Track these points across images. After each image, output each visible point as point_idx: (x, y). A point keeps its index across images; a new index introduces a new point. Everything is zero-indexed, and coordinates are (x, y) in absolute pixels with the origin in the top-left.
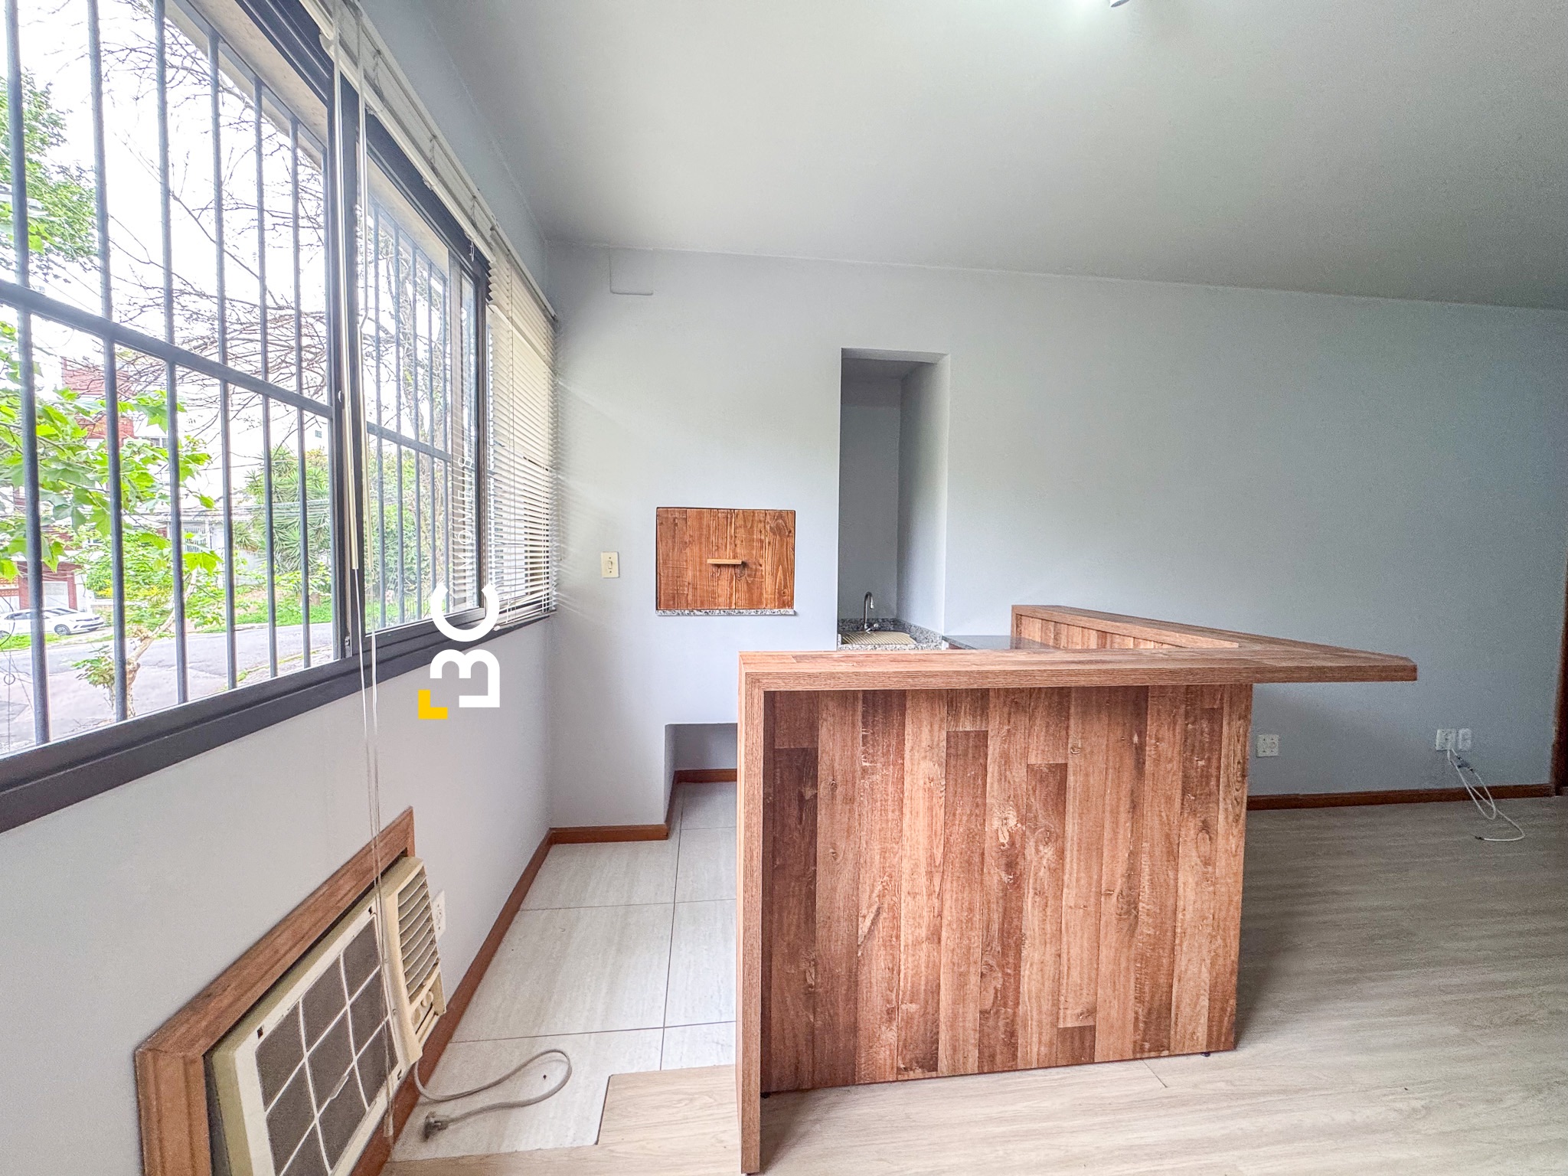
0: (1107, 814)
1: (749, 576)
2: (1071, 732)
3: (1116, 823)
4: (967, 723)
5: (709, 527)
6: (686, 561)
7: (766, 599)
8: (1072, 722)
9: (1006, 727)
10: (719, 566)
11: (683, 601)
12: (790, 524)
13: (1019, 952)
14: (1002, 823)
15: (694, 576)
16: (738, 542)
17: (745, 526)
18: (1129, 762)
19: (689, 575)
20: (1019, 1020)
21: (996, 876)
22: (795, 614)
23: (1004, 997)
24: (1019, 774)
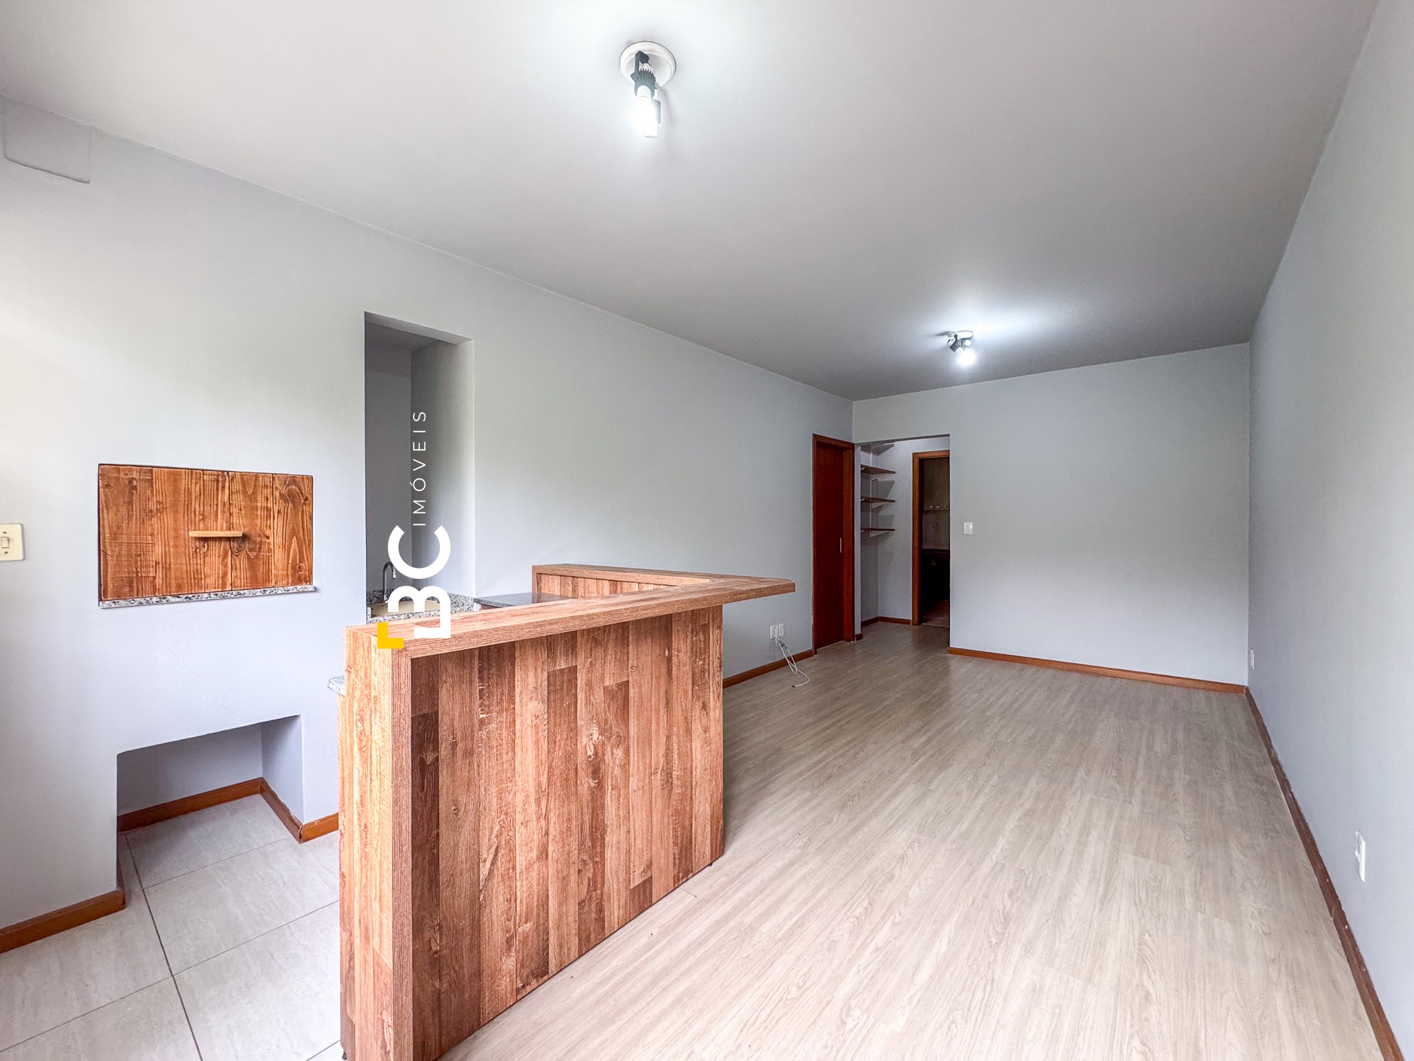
0: (654, 712)
1: (250, 550)
2: (630, 656)
3: (658, 718)
4: (562, 662)
5: (190, 493)
6: (152, 534)
7: (276, 576)
8: (631, 647)
9: (589, 660)
10: (205, 539)
11: (148, 587)
12: (306, 491)
13: (603, 839)
14: (589, 738)
15: (166, 554)
16: (235, 511)
17: (245, 492)
18: (664, 671)
19: (158, 551)
20: (605, 898)
21: (586, 783)
22: (316, 590)
23: (595, 882)
24: (599, 695)
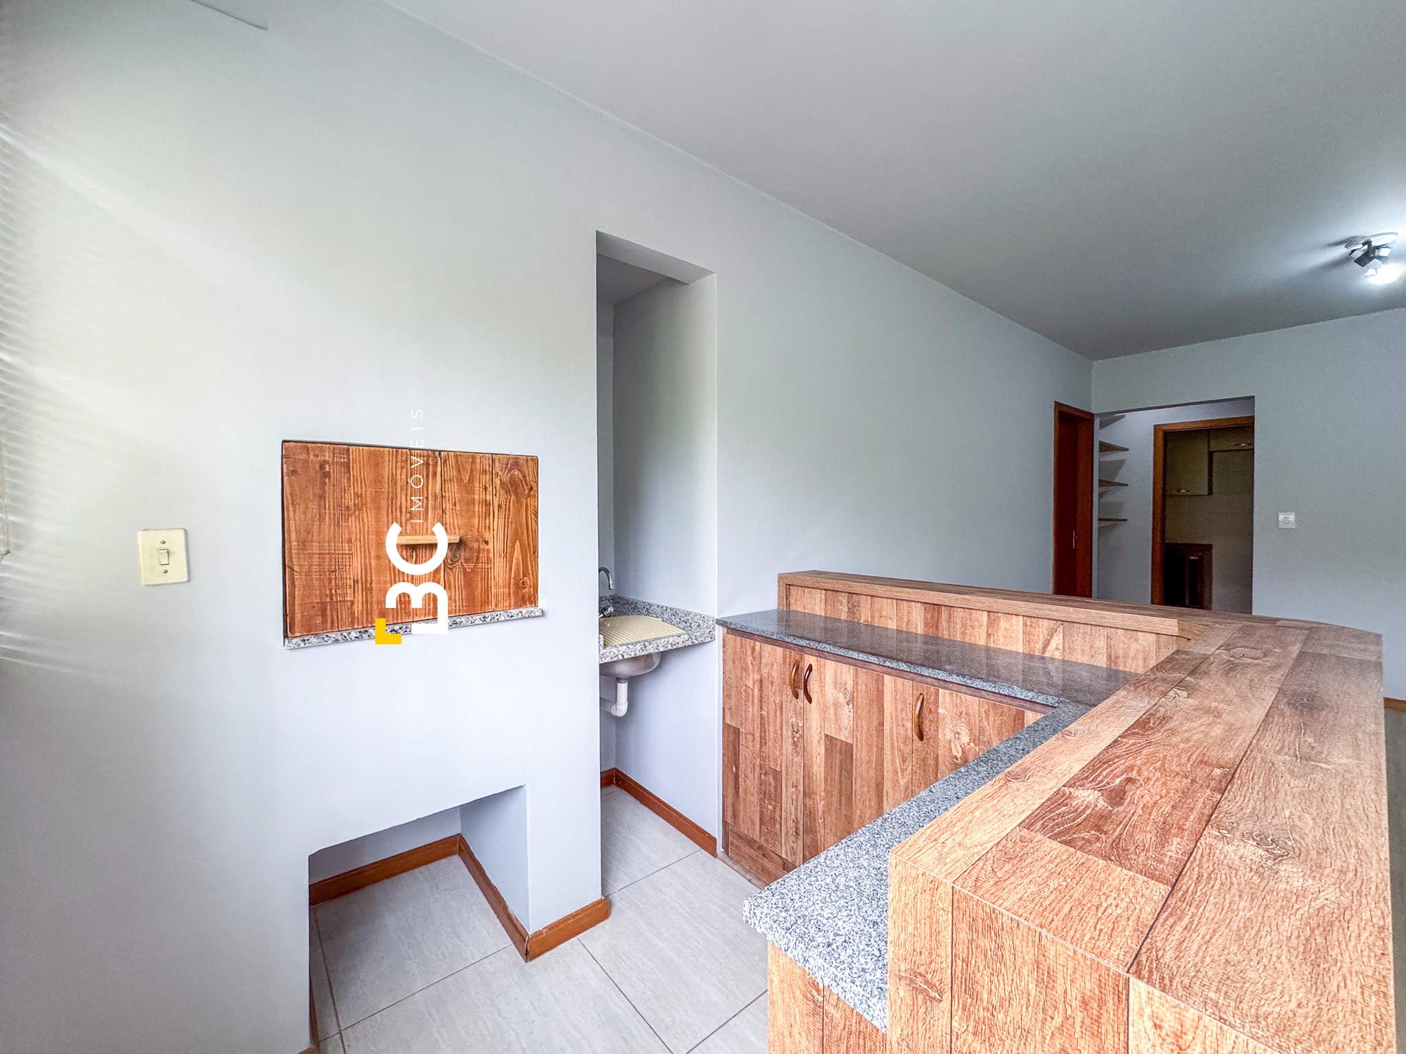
1: (467, 560)
5: (395, 482)
6: (350, 541)
7: (497, 596)
10: (414, 547)
11: (345, 615)
12: (530, 478)
15: (366, 568)
16: (448, 506)
17: (460, 480)
19: (357, 563)
22: (543, 614)
